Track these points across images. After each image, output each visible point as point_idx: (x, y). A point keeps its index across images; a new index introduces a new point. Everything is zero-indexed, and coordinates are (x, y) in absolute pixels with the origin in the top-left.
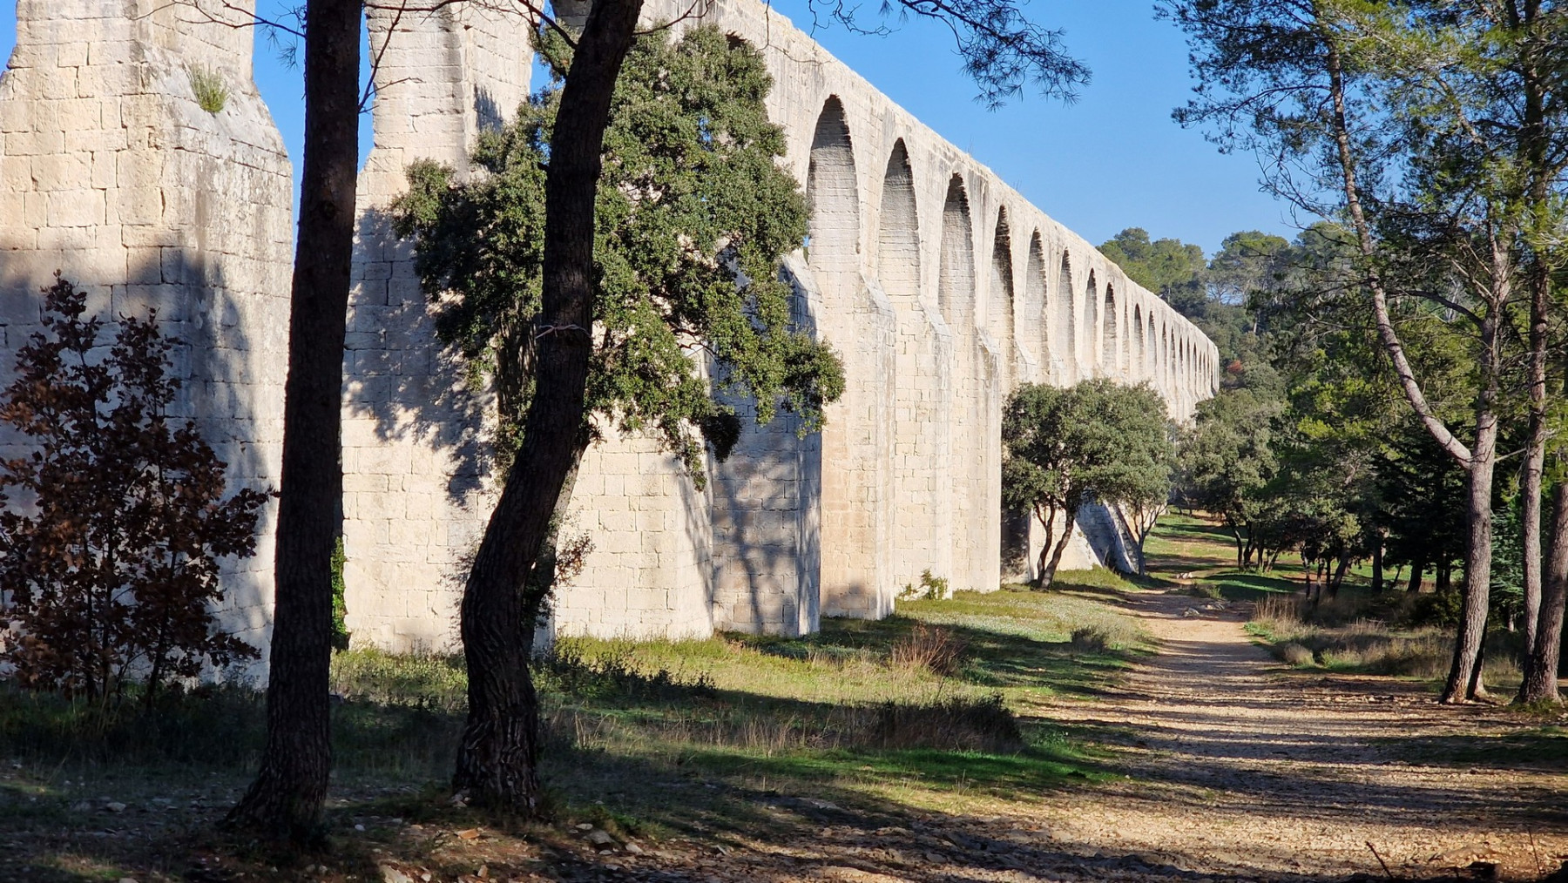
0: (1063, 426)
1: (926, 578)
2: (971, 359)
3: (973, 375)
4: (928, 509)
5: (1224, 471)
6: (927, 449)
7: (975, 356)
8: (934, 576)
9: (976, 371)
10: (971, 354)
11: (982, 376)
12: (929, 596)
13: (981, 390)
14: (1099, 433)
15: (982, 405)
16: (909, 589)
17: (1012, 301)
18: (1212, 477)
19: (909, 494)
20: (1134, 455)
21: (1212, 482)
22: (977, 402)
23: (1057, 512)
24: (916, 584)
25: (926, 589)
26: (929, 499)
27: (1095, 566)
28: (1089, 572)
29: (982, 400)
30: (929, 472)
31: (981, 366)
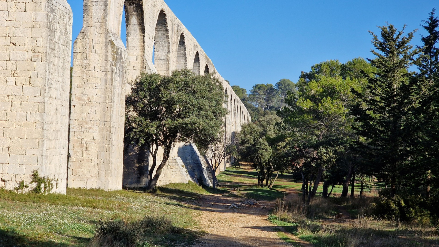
0: (162, 94)
1: (35, 177)
2: (104, 48)
3: (104, 58)
4: (38, 126)
5: (253, 143)
6: (39, 81)
7: (106, 47)
8: (41, 175)
9: (106, 56)
10: (104, 45)
11: (110, 58)
12: (36, 190)
13: (109, 67)
14: (182, 98)
15: (109, 76)
16: (22, 185)
17: (144, 36)
18: (248, 145)
19: (25, 114)
20: (203, 113)
21: (248, 148)
22: (106, 75)
23: (160, 147)
24: (27, 180)
25: (34, 185)
26: (39, 119)
27: (189, 181)
28: (186, 184)
29: (109, 73)
30: (39, 99)
31: (110, 53)
